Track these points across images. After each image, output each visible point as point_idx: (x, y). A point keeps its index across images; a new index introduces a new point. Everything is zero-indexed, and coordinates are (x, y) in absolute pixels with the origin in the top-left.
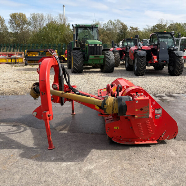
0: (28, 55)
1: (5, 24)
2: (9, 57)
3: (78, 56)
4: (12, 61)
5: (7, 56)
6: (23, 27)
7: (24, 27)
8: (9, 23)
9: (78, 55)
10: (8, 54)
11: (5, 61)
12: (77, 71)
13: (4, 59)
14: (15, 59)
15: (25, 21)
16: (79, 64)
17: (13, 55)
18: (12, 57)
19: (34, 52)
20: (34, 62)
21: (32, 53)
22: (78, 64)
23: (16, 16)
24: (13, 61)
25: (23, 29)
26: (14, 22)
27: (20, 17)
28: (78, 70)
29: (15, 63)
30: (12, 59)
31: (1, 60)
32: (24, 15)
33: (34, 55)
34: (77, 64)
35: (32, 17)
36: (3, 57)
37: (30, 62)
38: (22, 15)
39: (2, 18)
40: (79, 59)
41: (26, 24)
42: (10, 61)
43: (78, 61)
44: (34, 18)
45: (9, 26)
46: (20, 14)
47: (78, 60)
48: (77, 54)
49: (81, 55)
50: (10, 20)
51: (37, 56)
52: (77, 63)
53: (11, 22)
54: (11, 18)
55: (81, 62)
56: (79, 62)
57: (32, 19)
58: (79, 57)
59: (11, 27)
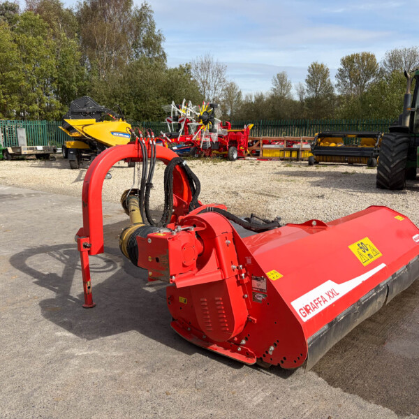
0: (322, 144)
1: (329, 80)
2: (289, 146)
3: (394, 147)
4: (291, 155)
5: (284, 146)
6: (365, 82)
7: (367, 83)
8: (337, 76)
9: (394, 145)
10: (288, 141)
11: (279, 154)
12: (388, 186)
13: (277, 151)
14: (298, 151)
15: (370, 69)
16: (392, 166)
17: (296, 142)
18: (295, 146)
19: (334, 136)
20: (329, 158)
21: (330, 138)
22: (390, 168)
23: (353, 62)
24: (294, 155)
25: (363, 87)
26: (347, 74)
27: (363, 61)
28: (388, 181)
29: (297, 159)
30: (291, 151)
31: (274, 152)
32: (373, 57)
33: (333, 145)
34: (386, 167)
35: (388, 58)
36: (278, 146)
37: (321, 158)
38: (367, 58)
39: (325, 69)
40: (394, 155)
41: (373, 76)
42: (287, 155)
43: (391, 160)
44: (394, 59)
45: (336, 82)
46: (363, 54)
47: (392, 157)
48: (393, 142)
49: (402, 145)
50: (340, 70)
51: (339, 145)
52: (389, 164)
53: (341, 75)
54: (341, 67)
55: (397, 161)
56: (393, 162)
57: (387, 63)
58: (396, 149)
59: (339, 85)
